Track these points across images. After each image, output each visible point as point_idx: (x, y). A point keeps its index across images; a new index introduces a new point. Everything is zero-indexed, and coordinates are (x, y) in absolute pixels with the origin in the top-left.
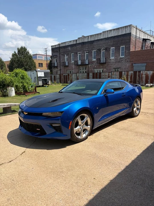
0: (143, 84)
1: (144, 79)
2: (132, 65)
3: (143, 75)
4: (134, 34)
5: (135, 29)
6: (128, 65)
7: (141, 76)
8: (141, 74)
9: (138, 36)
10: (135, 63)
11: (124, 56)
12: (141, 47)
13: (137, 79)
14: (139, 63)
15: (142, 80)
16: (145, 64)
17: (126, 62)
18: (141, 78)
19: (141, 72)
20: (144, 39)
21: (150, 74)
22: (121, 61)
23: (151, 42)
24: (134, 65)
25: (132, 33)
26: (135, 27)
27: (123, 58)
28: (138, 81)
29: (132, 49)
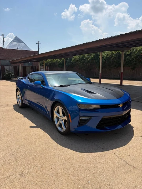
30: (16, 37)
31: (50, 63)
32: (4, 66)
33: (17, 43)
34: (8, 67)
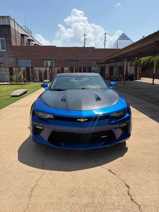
0: (37, 80)
1: (38, 76)
2: (17, 61)
3: (36, 72)
4: (13, 27)
5: (13, 22)
6: (12, 60)
7: (34, 72)
8: (34, 70)
9: (16, 29)
10: (19, 59)
11: (5, 50)
12: (20, 42)
13: (31, 75)
14: (24, 59)
15: (36, 77)
16: (31, 61)
17: (8, 56)
18: (34, 74)
19: (34, 68)
20: (22, 35)
21: (43, 70)
22: (2, 55)
23: (28, 39)
24: (18, 60)
25: (11, 26)
26: (13, 20)
27: (5, 52)
28: (32, 78)
29: (14, 44)
30: (123, 34)
31: (147, 62)
32: (91, 67)
33: (123, 41)
34: (95, 67)
